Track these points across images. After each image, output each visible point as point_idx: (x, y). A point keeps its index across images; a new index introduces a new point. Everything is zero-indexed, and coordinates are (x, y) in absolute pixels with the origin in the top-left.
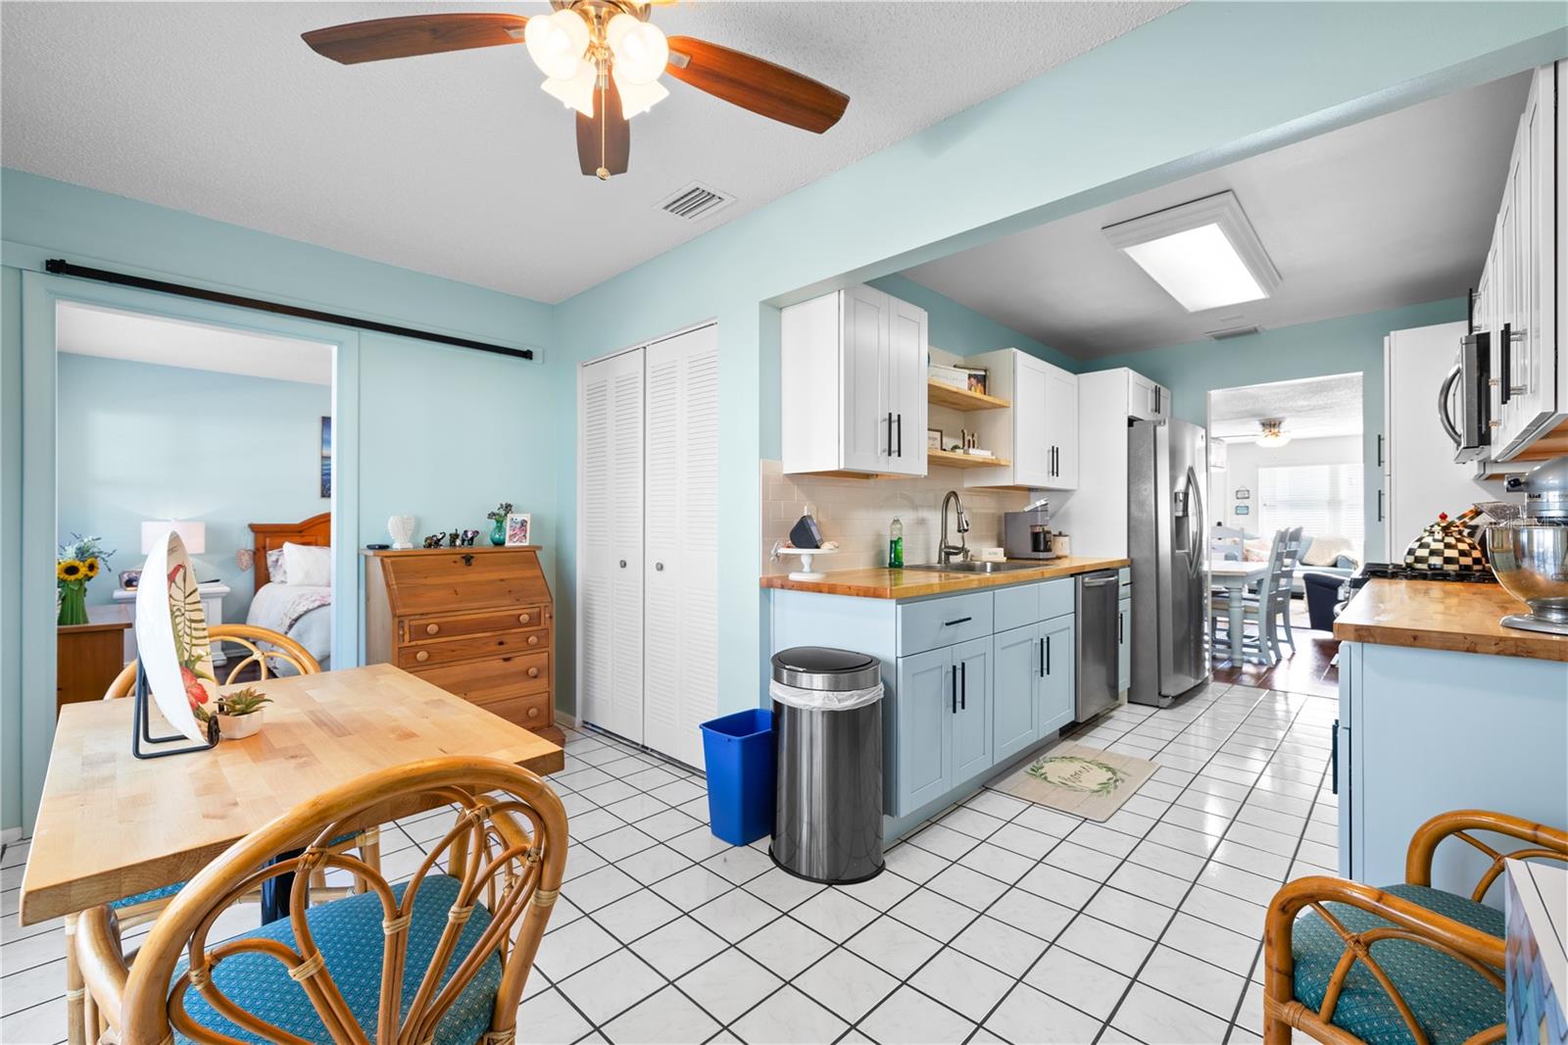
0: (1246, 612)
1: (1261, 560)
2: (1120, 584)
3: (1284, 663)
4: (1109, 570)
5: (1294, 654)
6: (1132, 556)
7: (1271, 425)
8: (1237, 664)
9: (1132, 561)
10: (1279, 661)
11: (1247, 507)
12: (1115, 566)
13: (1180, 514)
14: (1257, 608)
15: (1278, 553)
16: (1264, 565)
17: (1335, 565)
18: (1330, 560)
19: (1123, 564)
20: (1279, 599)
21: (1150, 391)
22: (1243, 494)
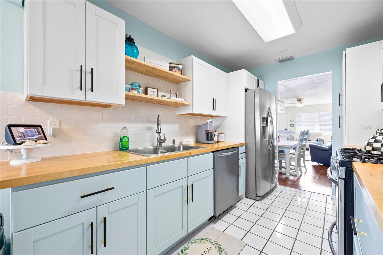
0: (290, 159)
1: (296, 141)
2: (239, 153)
3: (303, 174)
4: (235, 148)
5: (306, 171)
6: (247, 141)
7: (299, 100)
8: (288, 177)
9: (246, 144)
10: (301, 174)
11: (293, 124)
12: (237, 146)
13: (265, 125)
14: (294, 158)
15: (301, 139)
16: (297, 142)
17: (317, 141)
18: (316, 139)
19: (242, 145)
20: (301, 154)
21: (255, 80)
22: (292, 121)
